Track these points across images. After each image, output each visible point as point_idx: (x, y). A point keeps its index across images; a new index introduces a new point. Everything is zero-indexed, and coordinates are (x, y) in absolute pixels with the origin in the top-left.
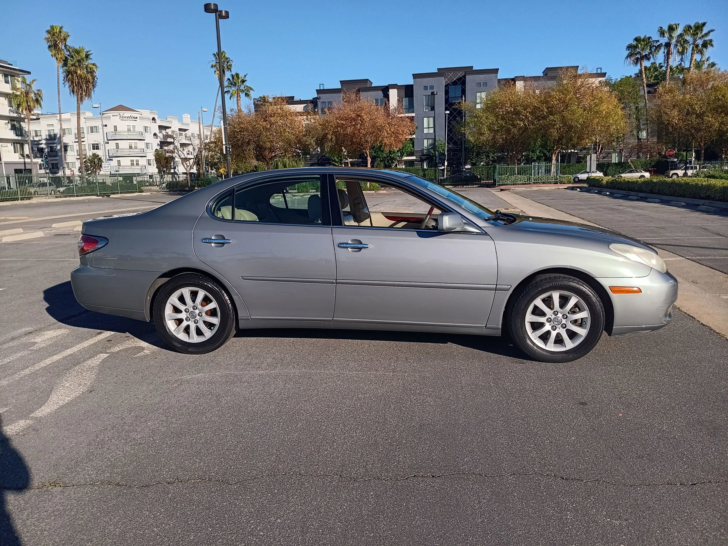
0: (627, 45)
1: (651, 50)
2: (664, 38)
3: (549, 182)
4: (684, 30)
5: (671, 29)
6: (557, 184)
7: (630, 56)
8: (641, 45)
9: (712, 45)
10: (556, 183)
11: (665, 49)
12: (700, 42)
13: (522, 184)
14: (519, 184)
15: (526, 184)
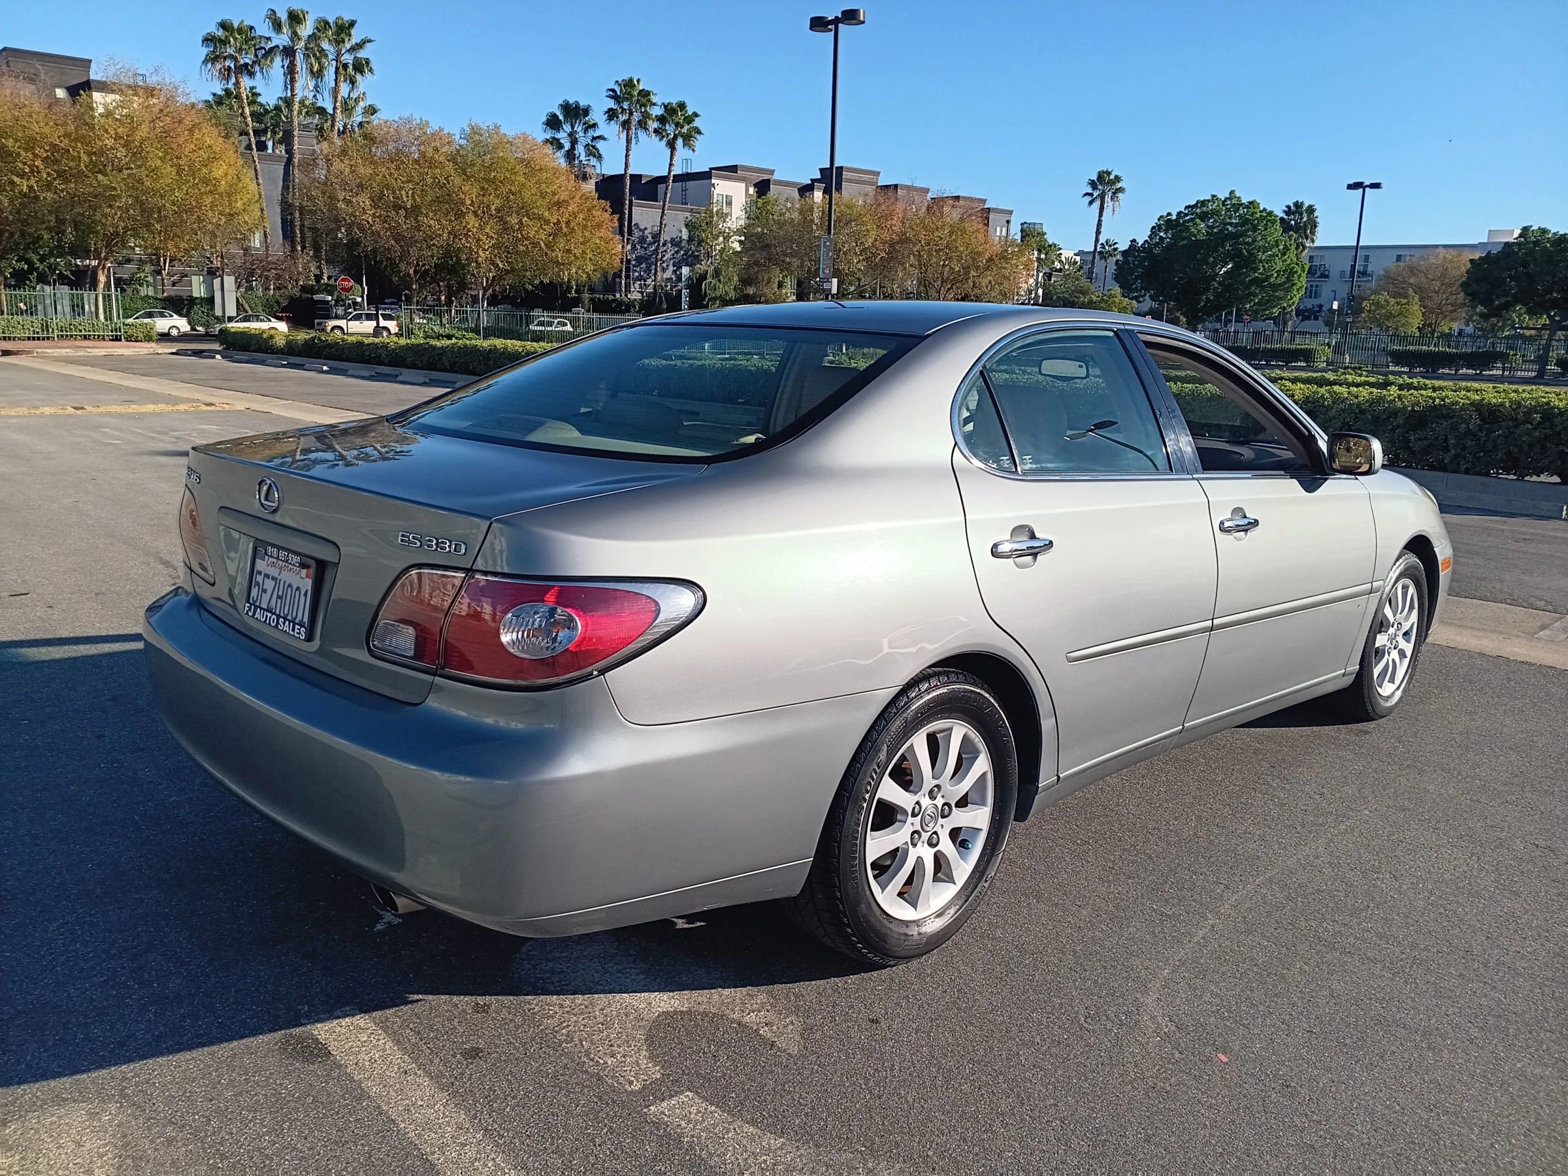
0: (204, 33)
1: (256, 56)
2: (281, 36)
3: (99, 336)
4: (317, 28)
5: (295, 18)
6: (120, 340)
7: (212, 59)
8: (235, 39)
9: (371, 70)
10: (117, 339)
11: (283, 60)
12: (348, 58)
13: (29, 338)
14: (20, 339)
15: (39, 339)
